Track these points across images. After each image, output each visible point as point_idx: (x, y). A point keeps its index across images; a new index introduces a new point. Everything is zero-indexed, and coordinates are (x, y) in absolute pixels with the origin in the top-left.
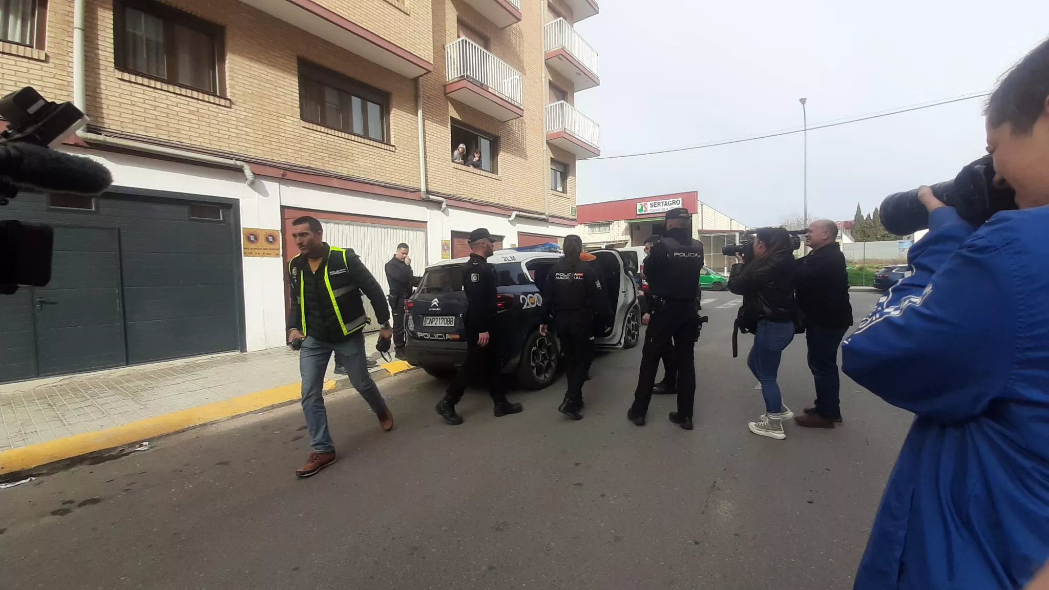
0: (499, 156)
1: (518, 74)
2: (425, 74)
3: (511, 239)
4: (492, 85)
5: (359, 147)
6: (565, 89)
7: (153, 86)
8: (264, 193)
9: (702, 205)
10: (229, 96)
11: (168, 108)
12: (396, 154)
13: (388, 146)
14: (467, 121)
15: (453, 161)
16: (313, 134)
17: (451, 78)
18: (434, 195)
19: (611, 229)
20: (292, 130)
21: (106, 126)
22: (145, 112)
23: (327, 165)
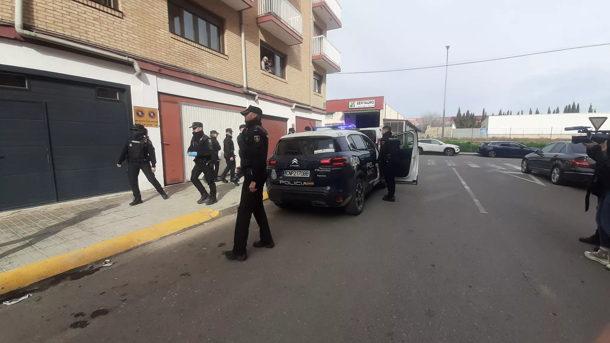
0: (286, 68)
1: (300, 15)
2: (248, 8)
4: (282, 17)
5: (207, 55)
6: (321, 27)
8: (147, 82)
9: (385, 104)
10: (121, 9)
11: (78, 15)
12: (228, 61)
13: (224, 56)
14: (270, 43)
15: (261, 69)
16: (178, 43)
17: (260, 14)
18: (251, 90)
19: (333, 116)
20: (163, 38)
21: (36, 25)
23: (186, 66)
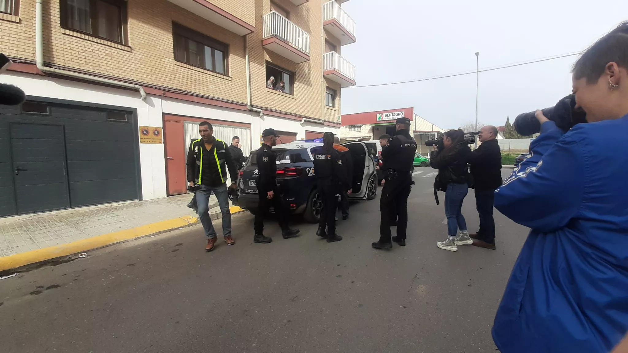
0: (295, 84)
1: (307, 34)
2: (250, 33)
3: (301, 135)
4: (291, 41)
5: (210, 78)
6: (335, 44)
7: (84, 38)
8: (152, 105)
9: (416, 116)
10: (130, 45)
11: (92, 52)
12: (232, 82)
13: (228, 77)
14: (275, 63)
15: (267, 87)
16: (182, 69)
17: (266, 36)
18: (255, 108)
19: (361, 129)
20: (169, 66)
21: (55, 62)
22: (79, 54)
23: (189, 88)
